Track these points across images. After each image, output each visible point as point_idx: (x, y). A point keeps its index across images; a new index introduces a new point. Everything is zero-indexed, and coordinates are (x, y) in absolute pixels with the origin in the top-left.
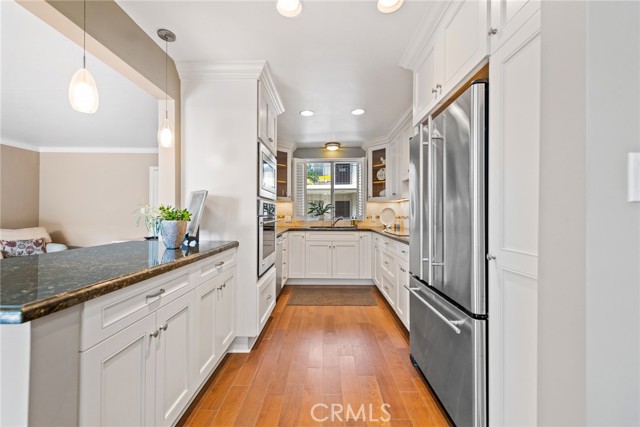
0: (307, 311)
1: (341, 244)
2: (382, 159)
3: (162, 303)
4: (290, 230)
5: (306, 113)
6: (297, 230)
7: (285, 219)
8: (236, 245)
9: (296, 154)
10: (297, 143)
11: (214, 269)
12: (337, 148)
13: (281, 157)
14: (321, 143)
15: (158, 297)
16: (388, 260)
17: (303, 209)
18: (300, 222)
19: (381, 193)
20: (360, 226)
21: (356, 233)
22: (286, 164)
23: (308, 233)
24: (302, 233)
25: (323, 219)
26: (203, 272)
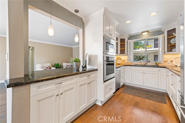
0: (128, 96)
1: (148, 72)
2: (173, 34)
3: (62, 86)
4: (125, 66)
5: (128, 22)
6: (128, 66)
7: (125, 62)
8: (97, 70)
9: (129, 39)
10: (129, 35)
11: (86, 77)
12: (147, 33)
13: (123, 41)
14: (139, 32)
15: (60, 84)
16: (173, 83)
17: (132, 58)
18: (131, 63)
19: (173, 50)
20: (160, 65)
21: (157, 68)
22: (125, 43)
23: (132, 67)
24: (130, 67)
25: (141, 62)
26: (80, 78)
